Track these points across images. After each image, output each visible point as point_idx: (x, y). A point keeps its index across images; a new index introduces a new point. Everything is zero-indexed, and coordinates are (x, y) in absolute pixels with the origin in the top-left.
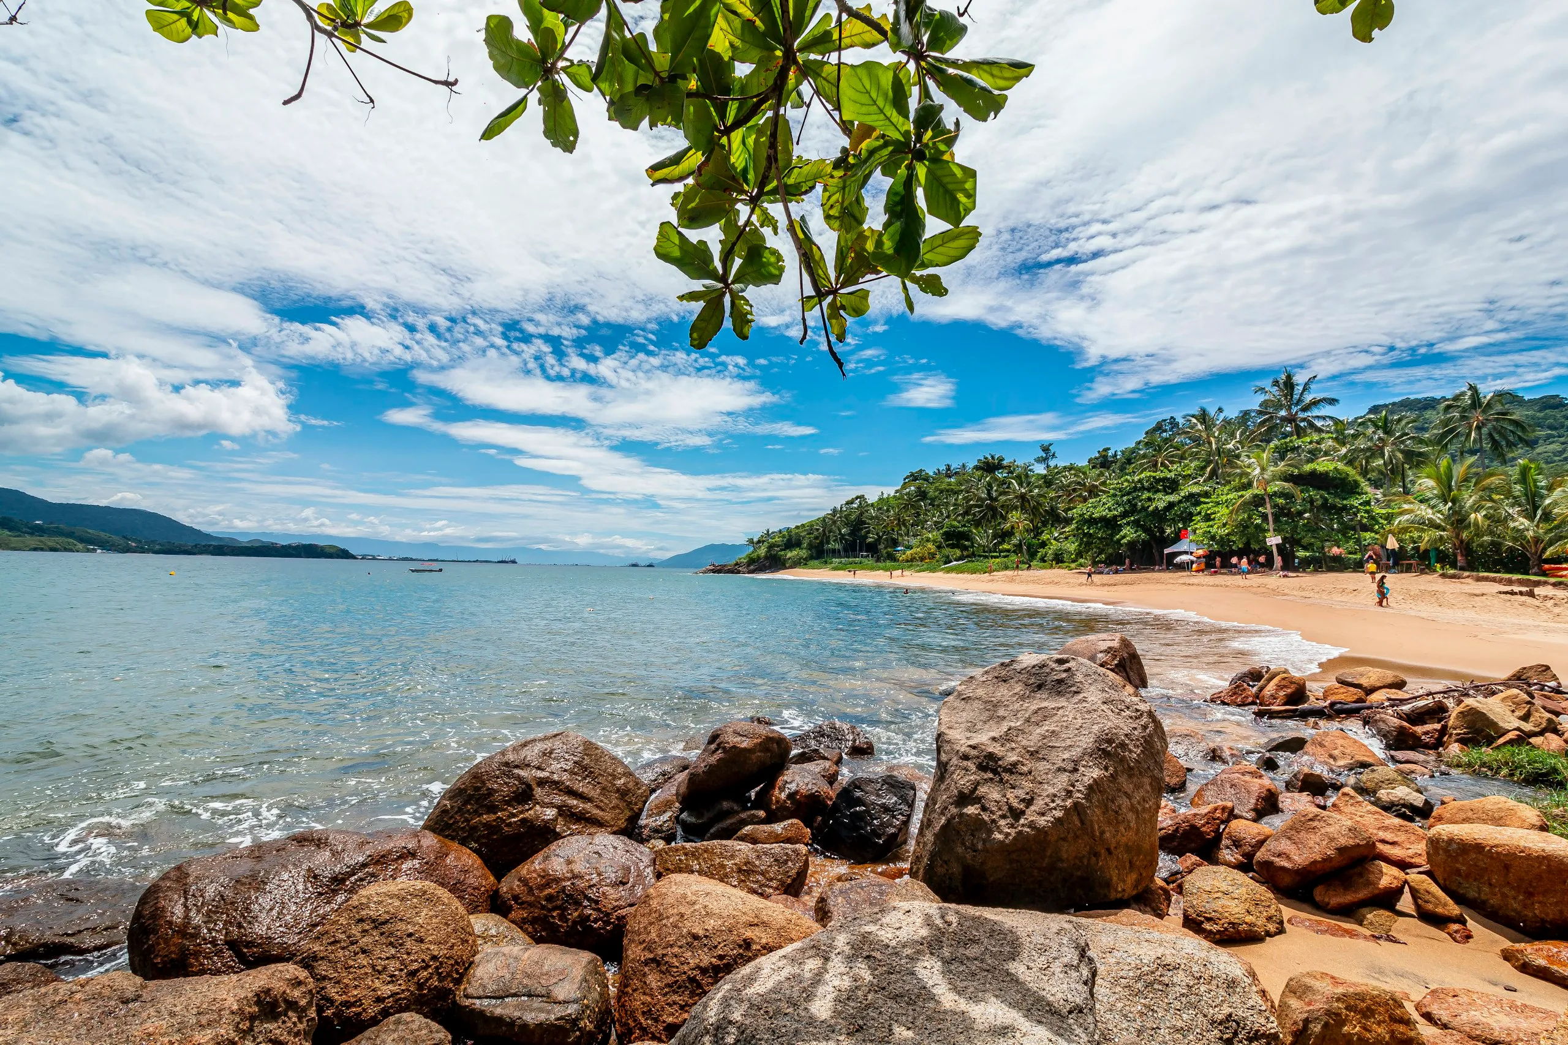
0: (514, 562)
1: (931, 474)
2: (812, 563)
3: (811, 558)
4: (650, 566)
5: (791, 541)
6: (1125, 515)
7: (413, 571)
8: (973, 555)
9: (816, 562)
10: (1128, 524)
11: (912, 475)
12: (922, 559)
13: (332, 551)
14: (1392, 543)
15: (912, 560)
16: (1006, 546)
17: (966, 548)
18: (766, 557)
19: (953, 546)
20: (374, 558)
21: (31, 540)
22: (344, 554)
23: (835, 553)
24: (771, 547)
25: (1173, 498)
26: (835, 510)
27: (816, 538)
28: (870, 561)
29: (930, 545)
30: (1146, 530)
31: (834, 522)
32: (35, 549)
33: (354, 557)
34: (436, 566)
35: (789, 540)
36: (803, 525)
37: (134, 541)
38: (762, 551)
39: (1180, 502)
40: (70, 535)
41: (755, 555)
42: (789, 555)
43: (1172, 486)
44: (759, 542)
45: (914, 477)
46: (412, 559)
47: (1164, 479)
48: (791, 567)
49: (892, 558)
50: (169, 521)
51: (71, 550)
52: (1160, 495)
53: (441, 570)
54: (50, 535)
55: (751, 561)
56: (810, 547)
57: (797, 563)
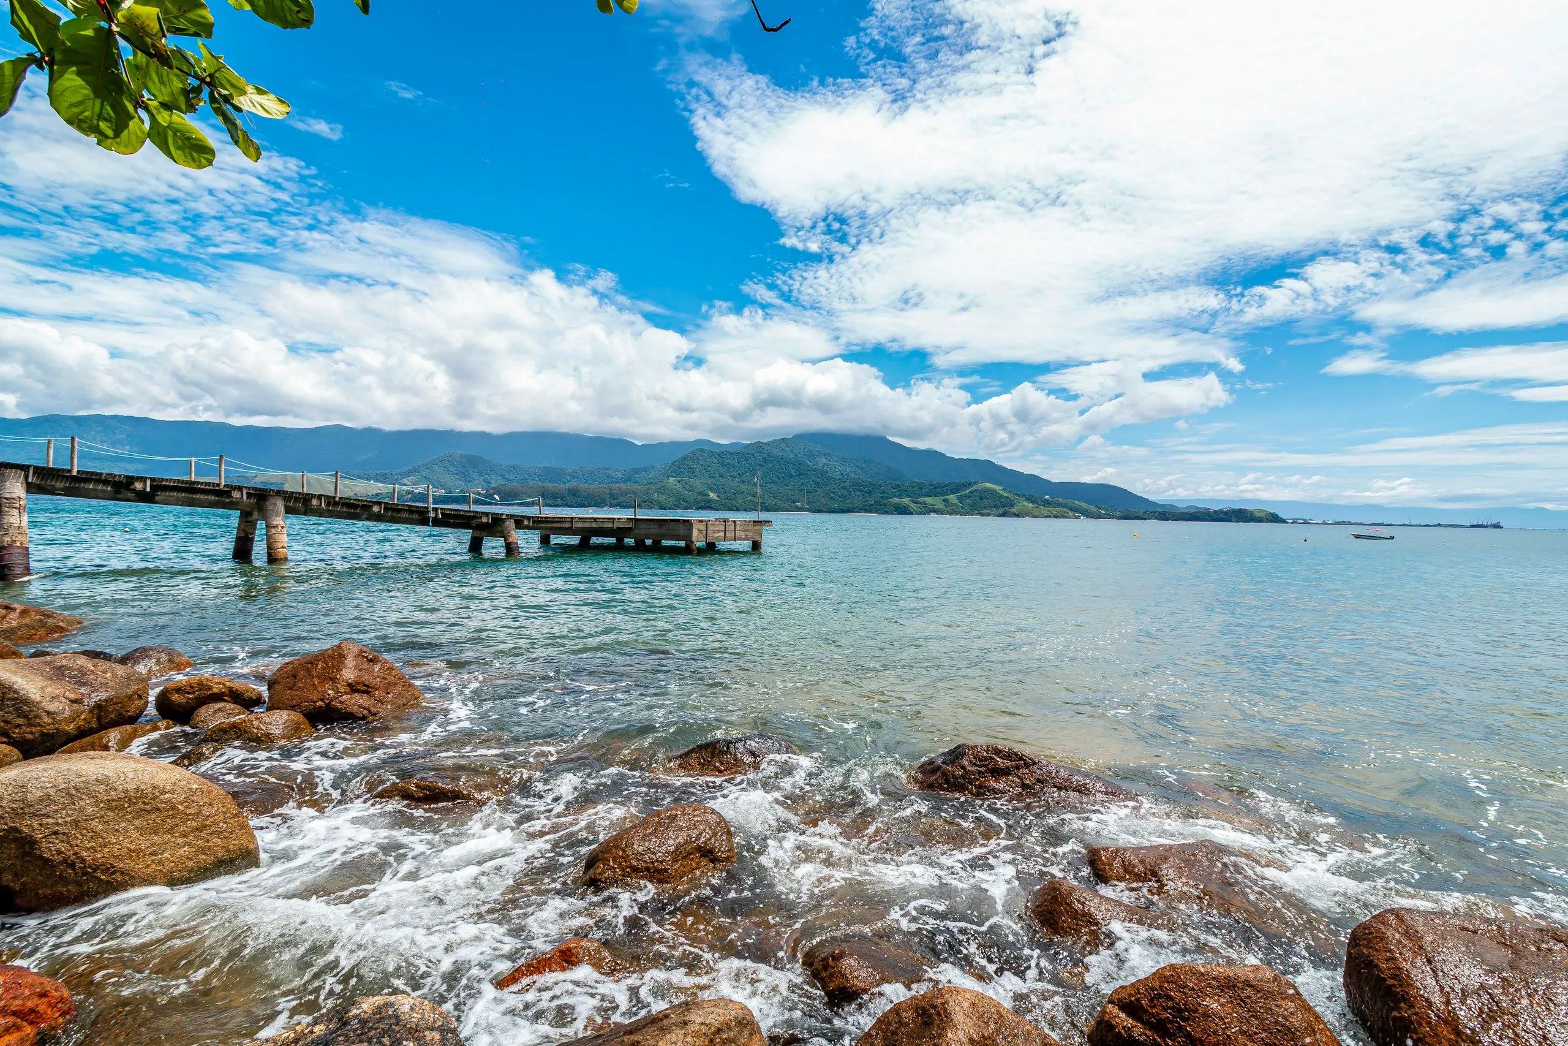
0: (1497, 526)
7: (1357, 537)
13: (1261, 515)
20: (1306, 522)
21: (1044, 510)
22: (1274, 519)
32: (1046, 517)
33: (1284, 521)
34: (1385, 532)
37: (1103, 509)
40: (1064, 506)
46: (1350, 523)
50: (1125, 492)
51: (1065, 517)
53: (1392, 538)
54: (1054, 506)
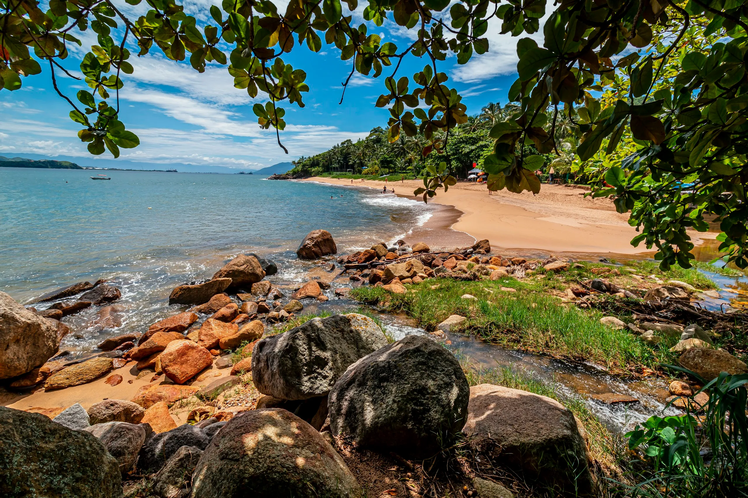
0: (176, 172)
1: (384, 129)
2: (324, 174)
3: (324, 171)
4: (251, 173)
5: (314, 162)
6: (453, 154)
8: (395, 172)
9: (326, 173)
10: (454, 159)
11: (375, 129)
12: (372, 173)
14: (552, 171)
15: (367, 174)
16: (410, 167)
17: (391, 168)
18: (302, 171)
19: (385, 167)
20: (93, 169)
22: (75, 167)
23: (335, 169)
24: (304, 166)
25: (473, 147)
26: (335, 147)
27: (326, 161)
28: (350, 174)
29: (376, 166)
30: (461, 162)
31: (335, 154)
33: (81, 168)
35: (313, 162)
36: (320, 155)
38: (300, 168)
39: (476, 149)
41: (296, 170)
42: (313, 170)
43: (474, 141)
44: (298, 163)
45: (375, 131)
46: (116, 169)
47: (472, 138)
48: (314, 176)
49: (360, 172)
52: (468, 146)
55: (294, 173)
56: (324, 166)
57: (318, 174)
